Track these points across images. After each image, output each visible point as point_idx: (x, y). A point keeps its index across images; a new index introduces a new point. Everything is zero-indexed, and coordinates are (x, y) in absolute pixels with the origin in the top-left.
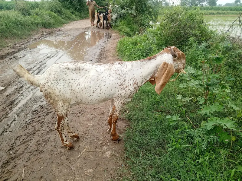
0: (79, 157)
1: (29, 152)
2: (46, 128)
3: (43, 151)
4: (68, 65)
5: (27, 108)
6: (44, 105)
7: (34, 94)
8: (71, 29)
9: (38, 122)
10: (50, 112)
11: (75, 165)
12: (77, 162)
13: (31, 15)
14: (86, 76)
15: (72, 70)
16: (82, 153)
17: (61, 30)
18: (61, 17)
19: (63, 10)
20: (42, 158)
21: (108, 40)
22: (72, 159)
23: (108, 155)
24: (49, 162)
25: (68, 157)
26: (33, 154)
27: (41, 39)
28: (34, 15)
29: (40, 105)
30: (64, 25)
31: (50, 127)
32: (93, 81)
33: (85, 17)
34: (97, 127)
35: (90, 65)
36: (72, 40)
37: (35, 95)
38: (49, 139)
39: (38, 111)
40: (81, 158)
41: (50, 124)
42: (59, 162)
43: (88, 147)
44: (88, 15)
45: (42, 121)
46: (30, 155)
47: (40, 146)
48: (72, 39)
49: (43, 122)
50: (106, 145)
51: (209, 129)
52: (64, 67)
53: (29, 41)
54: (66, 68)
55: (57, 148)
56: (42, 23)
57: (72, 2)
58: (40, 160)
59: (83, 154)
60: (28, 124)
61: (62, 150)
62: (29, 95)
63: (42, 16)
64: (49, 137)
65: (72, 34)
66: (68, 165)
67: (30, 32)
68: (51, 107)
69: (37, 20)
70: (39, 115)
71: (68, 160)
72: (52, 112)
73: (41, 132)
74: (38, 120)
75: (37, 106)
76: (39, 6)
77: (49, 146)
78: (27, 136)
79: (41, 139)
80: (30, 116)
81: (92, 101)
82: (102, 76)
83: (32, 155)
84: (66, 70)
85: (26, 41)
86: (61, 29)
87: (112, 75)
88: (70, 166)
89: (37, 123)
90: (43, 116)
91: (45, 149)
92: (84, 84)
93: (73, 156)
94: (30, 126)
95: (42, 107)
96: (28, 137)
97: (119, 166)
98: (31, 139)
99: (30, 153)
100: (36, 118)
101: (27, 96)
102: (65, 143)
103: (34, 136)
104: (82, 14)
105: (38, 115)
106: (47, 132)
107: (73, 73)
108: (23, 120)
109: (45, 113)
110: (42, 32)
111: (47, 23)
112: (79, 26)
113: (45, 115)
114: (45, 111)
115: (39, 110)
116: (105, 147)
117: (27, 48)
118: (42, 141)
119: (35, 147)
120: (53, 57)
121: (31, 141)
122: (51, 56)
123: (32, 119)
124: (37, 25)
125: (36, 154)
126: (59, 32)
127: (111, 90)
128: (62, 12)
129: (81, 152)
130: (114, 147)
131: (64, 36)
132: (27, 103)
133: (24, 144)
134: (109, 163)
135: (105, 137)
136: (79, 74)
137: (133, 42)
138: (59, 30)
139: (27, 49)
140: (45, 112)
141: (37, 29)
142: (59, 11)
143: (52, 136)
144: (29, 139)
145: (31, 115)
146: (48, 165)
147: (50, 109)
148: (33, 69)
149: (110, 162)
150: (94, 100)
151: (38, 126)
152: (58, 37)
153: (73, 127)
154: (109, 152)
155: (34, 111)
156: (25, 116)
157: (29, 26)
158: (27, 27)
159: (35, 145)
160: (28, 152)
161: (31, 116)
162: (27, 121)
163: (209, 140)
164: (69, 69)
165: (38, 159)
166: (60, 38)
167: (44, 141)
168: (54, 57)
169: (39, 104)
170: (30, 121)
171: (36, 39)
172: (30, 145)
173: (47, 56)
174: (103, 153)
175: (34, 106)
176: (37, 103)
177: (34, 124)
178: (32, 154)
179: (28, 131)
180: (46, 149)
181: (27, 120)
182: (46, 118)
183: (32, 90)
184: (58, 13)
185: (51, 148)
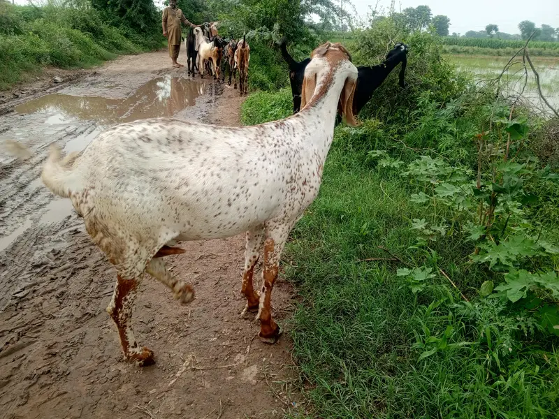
0: (172, 387)
1: (27, 378)
2: (72, 308)
3: (65, 374)
4: (145, 130)
5: (17, 258)
6: (63, 250)
7: (36, 221)
8: (124, 72)
9: (51, 295)
10: (81, 268)
11: (162, 408)
12: (168, 399)
13: (23, 34)
14: (201, 158)
15: (159, 142)
16: (178, 375)
17: (100, 74)
18: (99, 44)
19: (104, 27)
20: (65, 393)
21: (216, 99)
22: (151, 392)
23: (250, 378)
24: (87, 404)
25: (139, 388)
26: (39, 382)
27: (48, 91)
28: (31, 33)
29: (53, 251)
30: (105, 63)
31: (82, 308)
32: (226, 172)
33: (156, 47)
34: (212, 305)
35: (209, 130)
36: (128, 97)
37: (39, 224)
38: (84, 340)
39: (49, 265)
40: (178, 387)
41: (83, 299)
42: (117, 402)
43: (193, 357)
44: (164, 43)
45: (59, 291)
46: (30, 387)
47: (57, 358)
48: (128, 94)
49: (63, 293)
50: (243, 350)
51: (514, 299)
52: (134, 135)
53: (17, 96)
54: (140, 138)
55: (107, 363)
56: (52, 55)
57: (125, 11)
58: (59, 399)
59: (180, 378)
60: (22, 299)
61: (122, 368)
62: (21, 224)
63: (50, 39)
64: (84, 335)
65: (126, 84)
66: (140, 411)
67: (19, 74)
68: (83, 255)
69: (38, 47)
70: (53, 276)
71: (140, 395)
72: (87, 266)
73: (59, 320)
74: (49, 288)
75: (44, 252)
76: (44, 14)
77: (83, 359)
78: (19, 333)
79: (61, 339)
80: (26, 279)
81: (222, 228)
82: (246, 158)
83: (37, 386)
84: (140, 142)
85: (9, 95)
86: (100, 70)
87: (269, 156)
88: (149, 413)
89: (46, 297)
90: (64, 277)
91: (72, 368)
92: (202, 180)
93: (153, 383)
94: (26, 304)
95: (59, 255)
96: (20, 335)
97: (286, 407)
98: (31, 340)
99: (28, 381)
100: (44, 284)
101: (16, 226)
102: (131, 350)
103: (39, 331)
104: (150, 38)
105: (49, 276)
106: (77, 319)
107: (164, 152)
108: (6, 289)
109: (69, 270)
110: (52, 76)
111: (64, 55)
112: (143, 67)
113: (68, 275)
114: (68, 264)
115: (52, 263)
116: (239, 354)
117: (13, 111)
118: (63, 345)
119: (45, 363)
120: (82, 132)
121: (31, 347)
122: (78, 131)
123: (31, 286)
124: (38, 58)
125: (49, 382)
126: (93, 78)
127: (271, 197)
128: (101, 33)
129: (175, 373)
130: (264, 354)
131: (108, 87)
132: (15, 245)
133: (9, 356)
134: (255, 400)
135: (238, 329)
136: (180, 154)
137: (282, 101)
138: (95, 74)
139: (12, 113)
140: (69, 267)
141: (39, 69)
142: (92, 30)
143: (92, 330)
144: (24, 340)
145: (29, 276)
146: (84, 413)
147: (81, 260)
148: (31, 161)
149: (259, 397)
150: (228, 226)
151: (49, 304)
152: (93, 89)
153: (148, 304)
154: (254, 369)
155: (38, 266)
156: (13, 279)
157: (16, 60)
158: (13, 62)
159: (42, 358)
160: (25, 377)
161: (29, 280)
162: (18, 293)
163: (515, 328)
164: (149, 140)
165: (54, 396)
166: (97, 91)
167: (69, 345)
168: (86, 133)
169: (49, 247)
170: (25, 292)
171: (35, 92)
172: (30, 357)
173: (67, 130)
174: (236, 373)
175: (37, 252)
176: (45, 245)
177: (38, 300)
178: (34, 383)
179: (21, 318)
180: (76, 368)
181: (18, 290)
182: (72, 282)
183: (29, 212)
184: (91, 34)
185: (90, 365)
